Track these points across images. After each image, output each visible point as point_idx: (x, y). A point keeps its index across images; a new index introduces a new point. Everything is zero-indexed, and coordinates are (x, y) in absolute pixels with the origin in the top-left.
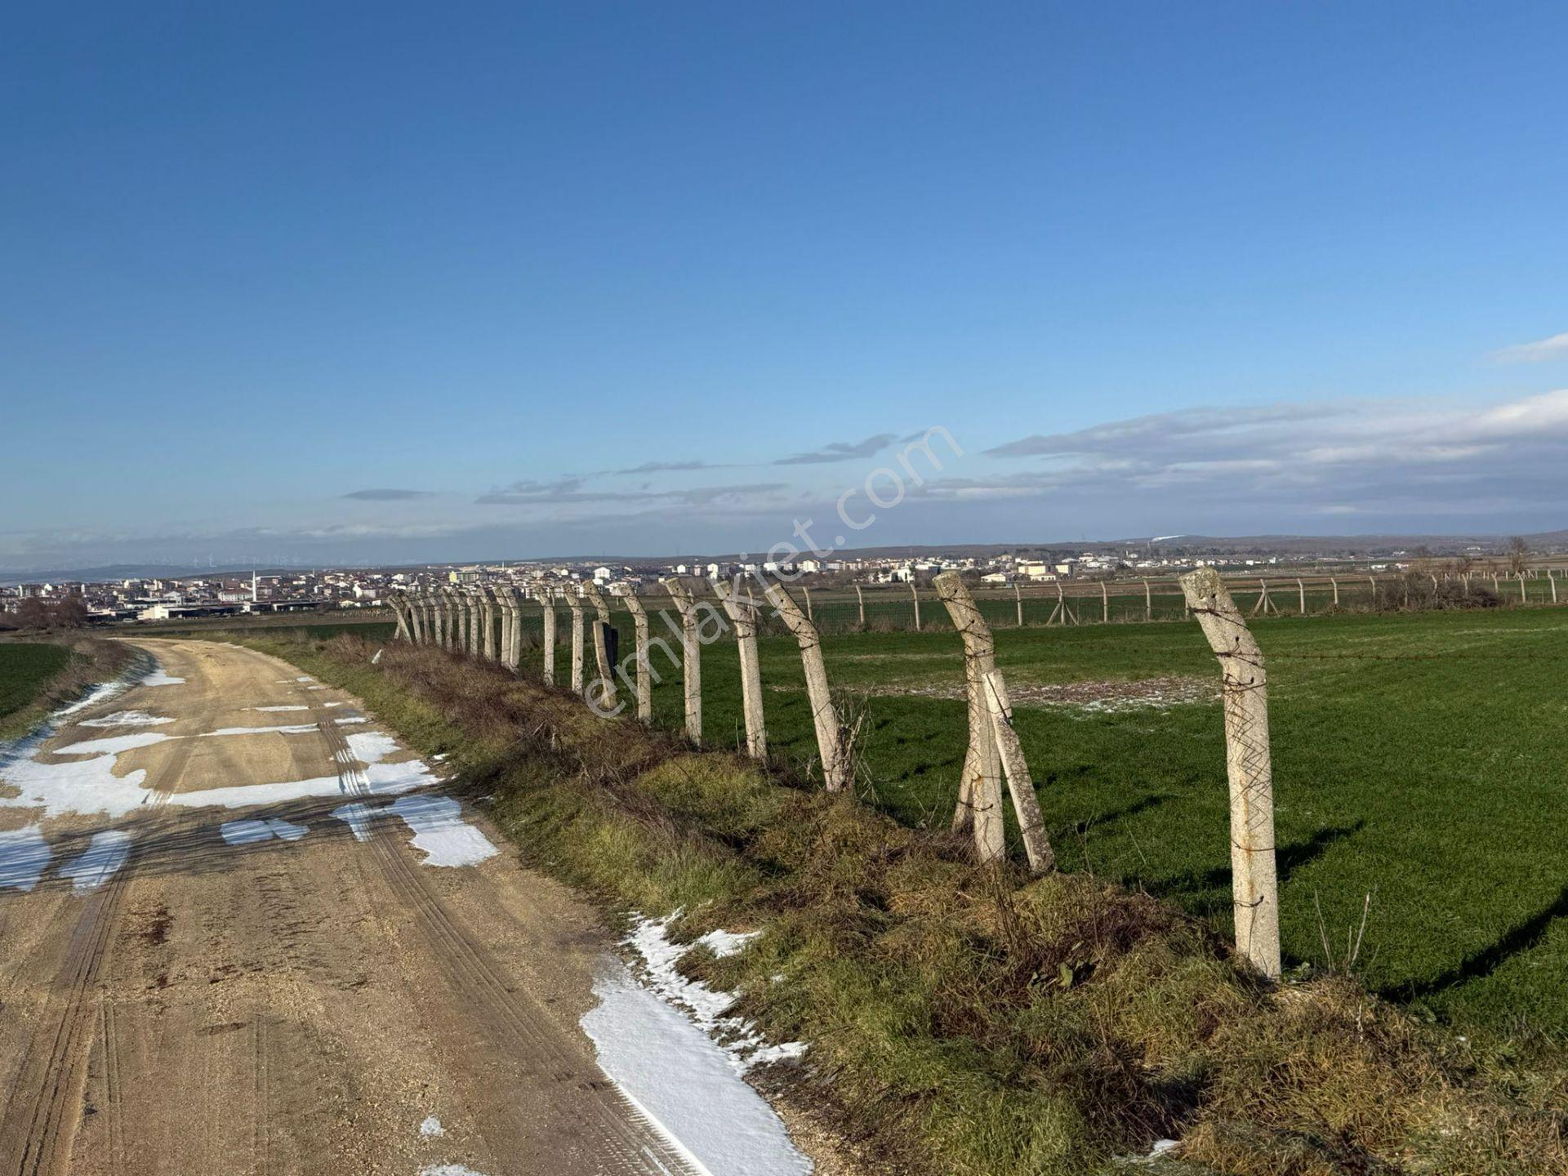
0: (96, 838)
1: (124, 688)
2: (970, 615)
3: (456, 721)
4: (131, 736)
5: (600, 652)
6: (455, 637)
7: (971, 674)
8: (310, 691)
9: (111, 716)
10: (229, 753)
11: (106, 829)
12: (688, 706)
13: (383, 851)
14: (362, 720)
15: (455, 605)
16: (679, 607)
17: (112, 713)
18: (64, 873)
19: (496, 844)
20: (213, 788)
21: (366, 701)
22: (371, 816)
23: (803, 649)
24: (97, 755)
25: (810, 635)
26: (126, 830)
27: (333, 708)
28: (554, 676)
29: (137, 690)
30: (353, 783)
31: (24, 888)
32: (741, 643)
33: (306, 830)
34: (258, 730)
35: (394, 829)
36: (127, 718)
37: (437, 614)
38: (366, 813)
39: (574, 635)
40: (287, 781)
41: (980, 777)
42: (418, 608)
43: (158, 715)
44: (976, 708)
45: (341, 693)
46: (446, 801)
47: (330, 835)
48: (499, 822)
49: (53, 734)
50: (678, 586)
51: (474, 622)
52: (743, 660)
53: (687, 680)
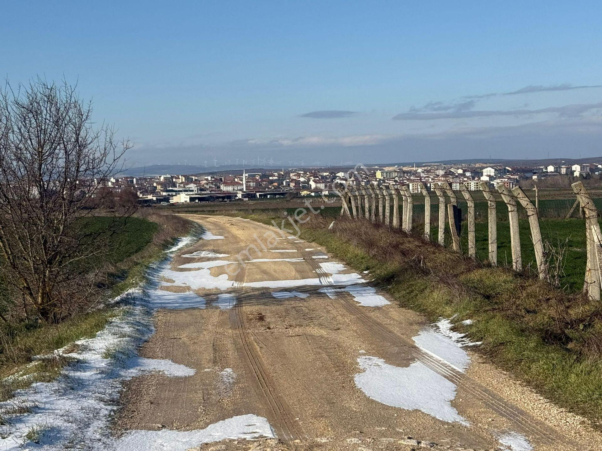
0: (219, 295)
1: (195, 240)
2: (587, 200)
3: (375, 255)
4: (211, 262)
5: (451, 221)
6: (377, 214)
7: (587, 225)
8: (296, 243)
9: (195, 253)
10: (265, 268)
11: (222, 293)
12: (490, 248)
13: (342, 301)
14: (326, 257)
15: (377, 195)
16: (486, 197)
17: (195, 252)
18: (214, 305)
19: (390, 301)
20: (262, 281)
21: (327, 248)
22: (336, 292)
23: (529, 216)
24: (199, 269)
25: (532, 210)
26: (231, 293)
27: (310, 251)
28: (430, 236)
29: (201, 241)
30: (325, 281)
31: (201, 308)
32: (510, 214)
33: (309, 295)
34: (274, 260)
35: (346, 295)
36: (203, 254)
37: (366, 201)
38: (333, 290)
39: (440, 212)
40: (295, 279)
41: (590, 269)
42: (355, 196)
43: (221, 253)
44: (589, 240)
45: (313, 244)
46: (370, 288)
47: (318, 296)
48: (392, 295)
49: (172, 260)
50: (485, 186)
51: (387, 205)
52: (511, 223)
53: (490, 234)
